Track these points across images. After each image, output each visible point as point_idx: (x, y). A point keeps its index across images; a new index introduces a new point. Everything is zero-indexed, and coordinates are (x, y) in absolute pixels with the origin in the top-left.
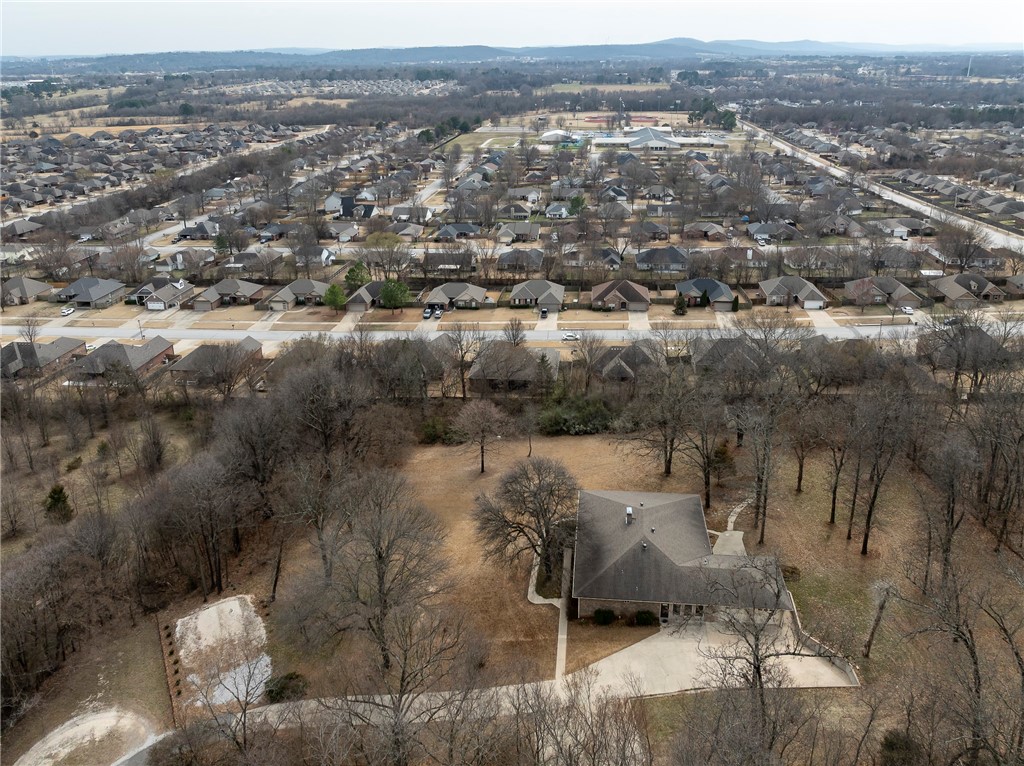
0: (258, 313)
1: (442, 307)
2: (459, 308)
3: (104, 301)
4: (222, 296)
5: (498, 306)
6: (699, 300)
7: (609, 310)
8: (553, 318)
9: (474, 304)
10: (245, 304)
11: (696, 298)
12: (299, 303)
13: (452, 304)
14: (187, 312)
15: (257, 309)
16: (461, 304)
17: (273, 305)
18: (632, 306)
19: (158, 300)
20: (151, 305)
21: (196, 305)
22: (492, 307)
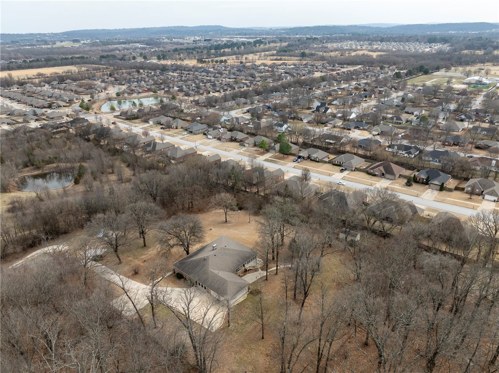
0: (240, 146)
1: (303, 158)
2: (311, 160)
3: (198, 132)
4: (232, 137)
5: (329, 163)
6: (425, 180)
7: (375, 175)
8: (346, 173)
9: (317, 160)
10: (238, 142)
11: (423, 179)
12: (255, 145)
13: (309, 158)
14: (218, 141)
15: (240, 145)
16: (313, 158)
17: (245, 144)
18: (387, 176)
19: (211, 135)
20: (209, 137)
21: (222, 139)
22: (325, 162)
